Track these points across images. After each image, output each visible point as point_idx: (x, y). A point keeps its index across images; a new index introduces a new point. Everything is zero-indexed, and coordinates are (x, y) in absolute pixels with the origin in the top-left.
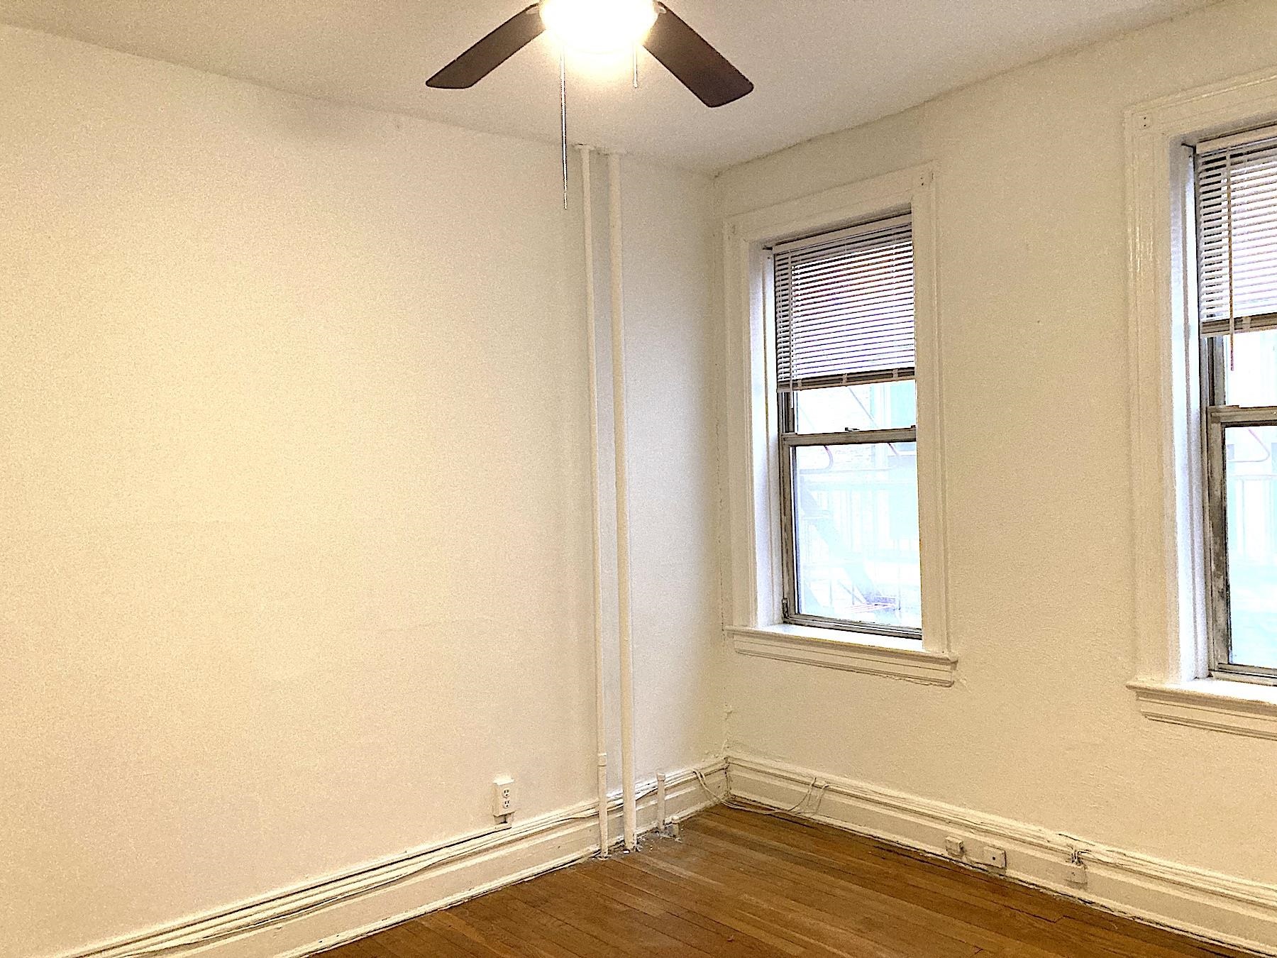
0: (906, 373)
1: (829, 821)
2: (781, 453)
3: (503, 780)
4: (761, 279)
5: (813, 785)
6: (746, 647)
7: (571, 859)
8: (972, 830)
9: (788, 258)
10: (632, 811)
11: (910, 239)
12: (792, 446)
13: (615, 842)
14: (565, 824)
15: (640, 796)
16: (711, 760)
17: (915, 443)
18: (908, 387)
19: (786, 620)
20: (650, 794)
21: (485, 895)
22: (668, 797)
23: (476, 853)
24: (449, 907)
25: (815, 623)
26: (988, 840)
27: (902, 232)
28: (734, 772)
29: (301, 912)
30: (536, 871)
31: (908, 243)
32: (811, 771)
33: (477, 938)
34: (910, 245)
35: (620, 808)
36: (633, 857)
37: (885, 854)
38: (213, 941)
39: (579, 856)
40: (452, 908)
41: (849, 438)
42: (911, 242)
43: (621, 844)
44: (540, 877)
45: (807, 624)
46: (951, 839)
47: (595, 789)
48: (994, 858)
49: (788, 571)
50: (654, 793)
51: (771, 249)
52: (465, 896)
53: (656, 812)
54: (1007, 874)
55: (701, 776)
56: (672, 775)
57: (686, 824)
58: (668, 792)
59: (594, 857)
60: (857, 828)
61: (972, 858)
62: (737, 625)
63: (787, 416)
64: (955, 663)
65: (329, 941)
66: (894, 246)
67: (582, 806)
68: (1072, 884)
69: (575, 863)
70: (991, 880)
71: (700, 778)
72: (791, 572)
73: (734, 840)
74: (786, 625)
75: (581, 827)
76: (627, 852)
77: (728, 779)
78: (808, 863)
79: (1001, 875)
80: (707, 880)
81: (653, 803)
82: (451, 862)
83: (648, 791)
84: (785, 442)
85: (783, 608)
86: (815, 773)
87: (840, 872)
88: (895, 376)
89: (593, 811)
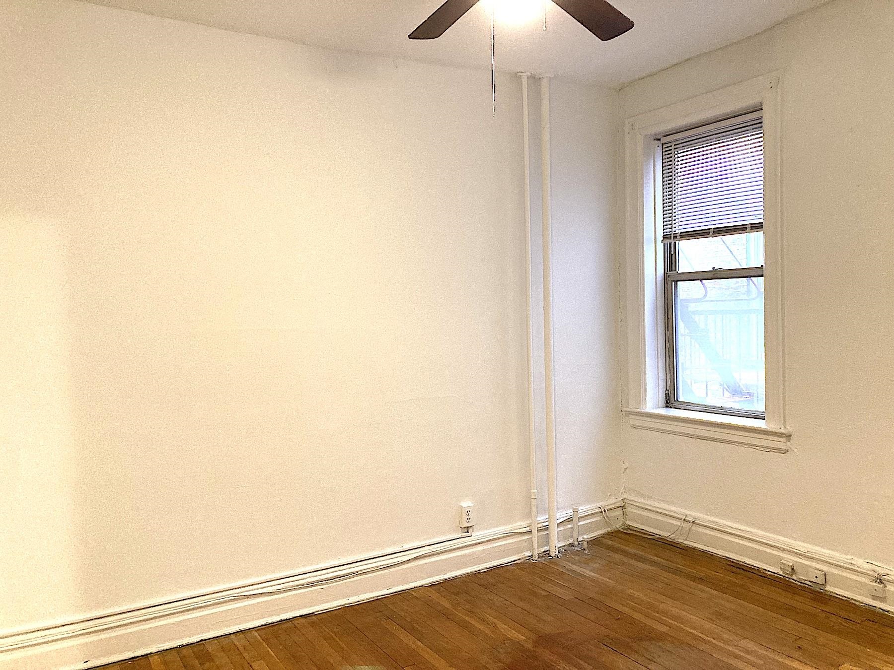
0: (756, 227)
1: (696, 545)
2: (666, 286)
3: (467, 503)
4: (652, 161)
5: (684, 520)
6: (639, 423)
7: (513, 560)
8: (800, 557)
9: (671, 146)
10: (554, 531)
11: (761, 129)
12: (674, 281)
13: (543, 550)
14: (508, 536)
15: (561, 521)
16: (612, 500)
17: (762, 278)
18: (758, 237)
19: (668, 405)
20: (568, 520)
21: (455, 578)
22: (581, 523)
23: (447, 551)
24: (430, 584)
25: (688, 407)
26: (814, 564)
27: (754, 124)
28: (629, 509)
29: (336, 579)
30: (488, 566)
31: (760, 132)
32: (683, 511)
33: (447, 605)
34: (761, 133)
35: (547, 528)
36: (554, 561)
37: (734, 569)
38: (281, 592)
39: (518, 558)
40: (432, 585)
41: (716, 274)
42: (762, 131)
43: (547, 553)
44: (491, 569)
45: (683, 408)
46: (785, 562)
47: (529, 515)
48: (816, 577)
49: (670, 370)
50: (570, 520)
51: (659, 140)
52: (440, 579)
53: (572, 533)
54: (826, 589)
55: (605, 511)
56: (583, 509)
57: (594, 542)
58: (580, 520)
59: (528, 559)
60: (715, 551)
61: (801, 576)
62: (632, 408)
63: (671, 260)
64: (790, 436)
65: (353, 600)
66: (750, 134)
67: (520, 525)
68: (875, 598)
69: (515, 562)
70: (813, 592)
71: (603, 512)
72: (672, 371)
73: (626, 554)
74: (668, 409)
75: (518, 539)
76: (551, 558)
77: (624, 514)
78: (677, 572)
79: (821, 589)
80: (605, 579)
81: (570, 526)
82: (433, 555)
83: (567, 518)
84: (669, 279)
85: (666, 397)
86: (687, 512)
87: (701, 580)
88: (749, 229)
89: (528, 529)
